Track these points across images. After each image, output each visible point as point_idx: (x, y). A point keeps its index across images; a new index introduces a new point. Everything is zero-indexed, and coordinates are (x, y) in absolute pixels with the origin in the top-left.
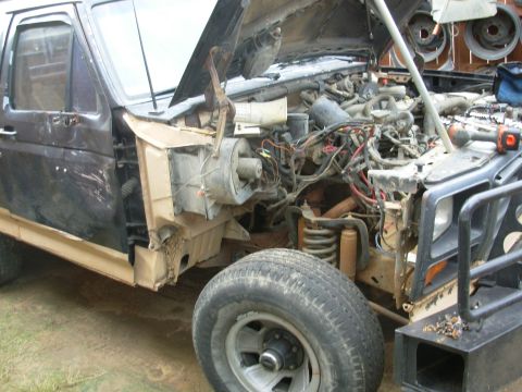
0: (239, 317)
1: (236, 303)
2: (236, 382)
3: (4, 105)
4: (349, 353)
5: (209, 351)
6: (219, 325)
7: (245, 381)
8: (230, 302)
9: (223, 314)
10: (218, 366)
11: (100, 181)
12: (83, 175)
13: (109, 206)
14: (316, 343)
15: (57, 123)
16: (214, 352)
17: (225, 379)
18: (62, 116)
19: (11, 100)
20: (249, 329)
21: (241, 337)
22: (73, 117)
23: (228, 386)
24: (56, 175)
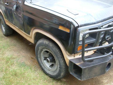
0: (43, 49)
2: (42, 63)
4: (62, 62)
5: (38, 55)
6: (39, 50)
7: (44, 63)
8: (41, 46)
9: (40, 48)
10: (39, 59)
12: (18, 15)
13: (22, 22)
14: (56, 58)
15: (15, 3)
16: (39, 56)
17: (40, 62)
18: (16, 1)
20: (45, 52)
21: (44, 54)
22: (18, 2)
23: (41, 64)
24: (14, 14)
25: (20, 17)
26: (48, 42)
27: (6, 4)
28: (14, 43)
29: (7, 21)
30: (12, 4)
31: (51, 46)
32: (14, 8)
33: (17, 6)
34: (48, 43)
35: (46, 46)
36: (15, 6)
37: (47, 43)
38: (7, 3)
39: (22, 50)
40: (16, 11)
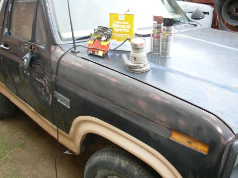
0: (109, 177)
1: (107, 170)
3: (5, 33)
8: (104, 169)
9: (100, 173)
11: (44, 84)
12: (36, 79)
15: (26, 47)
18: (29, 44)
19: (9, 30)
22: (34, 45)
24: (25, 75)
25: (41, 84)
26: (127, 163)
27: (2, 46)
28: (20, 138)
29: (4, 86)
30: (20, 49)
31: (136, 173)
32: (25, 60)
33: (34, 56)
34: (128, 166)
35: (121, 172)
36: (28, 56)
37: (123, 165)
38: (6, 45)
39: (42, 159)
40: (30, 68)
